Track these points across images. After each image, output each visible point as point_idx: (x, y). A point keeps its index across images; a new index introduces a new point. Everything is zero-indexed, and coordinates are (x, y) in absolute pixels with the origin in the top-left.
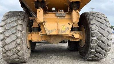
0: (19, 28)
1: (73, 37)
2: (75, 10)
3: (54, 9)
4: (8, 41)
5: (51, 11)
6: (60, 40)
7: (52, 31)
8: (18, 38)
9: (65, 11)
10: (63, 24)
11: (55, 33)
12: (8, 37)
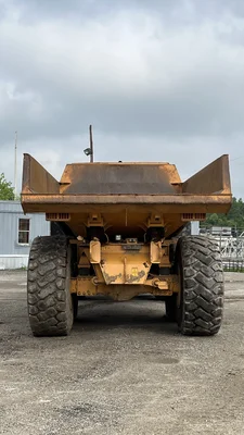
0: (60, 272)
1: (155, 288)
2: (156, 241)
3: (118, 238)
4: (43, 294)
5: (113, 241)
6: (133, 293)
7: (114, 278)
8: (58, 289)
9: (140, 240)
10: (134, 266)
11: (119, 281)
12: (43, 288)
